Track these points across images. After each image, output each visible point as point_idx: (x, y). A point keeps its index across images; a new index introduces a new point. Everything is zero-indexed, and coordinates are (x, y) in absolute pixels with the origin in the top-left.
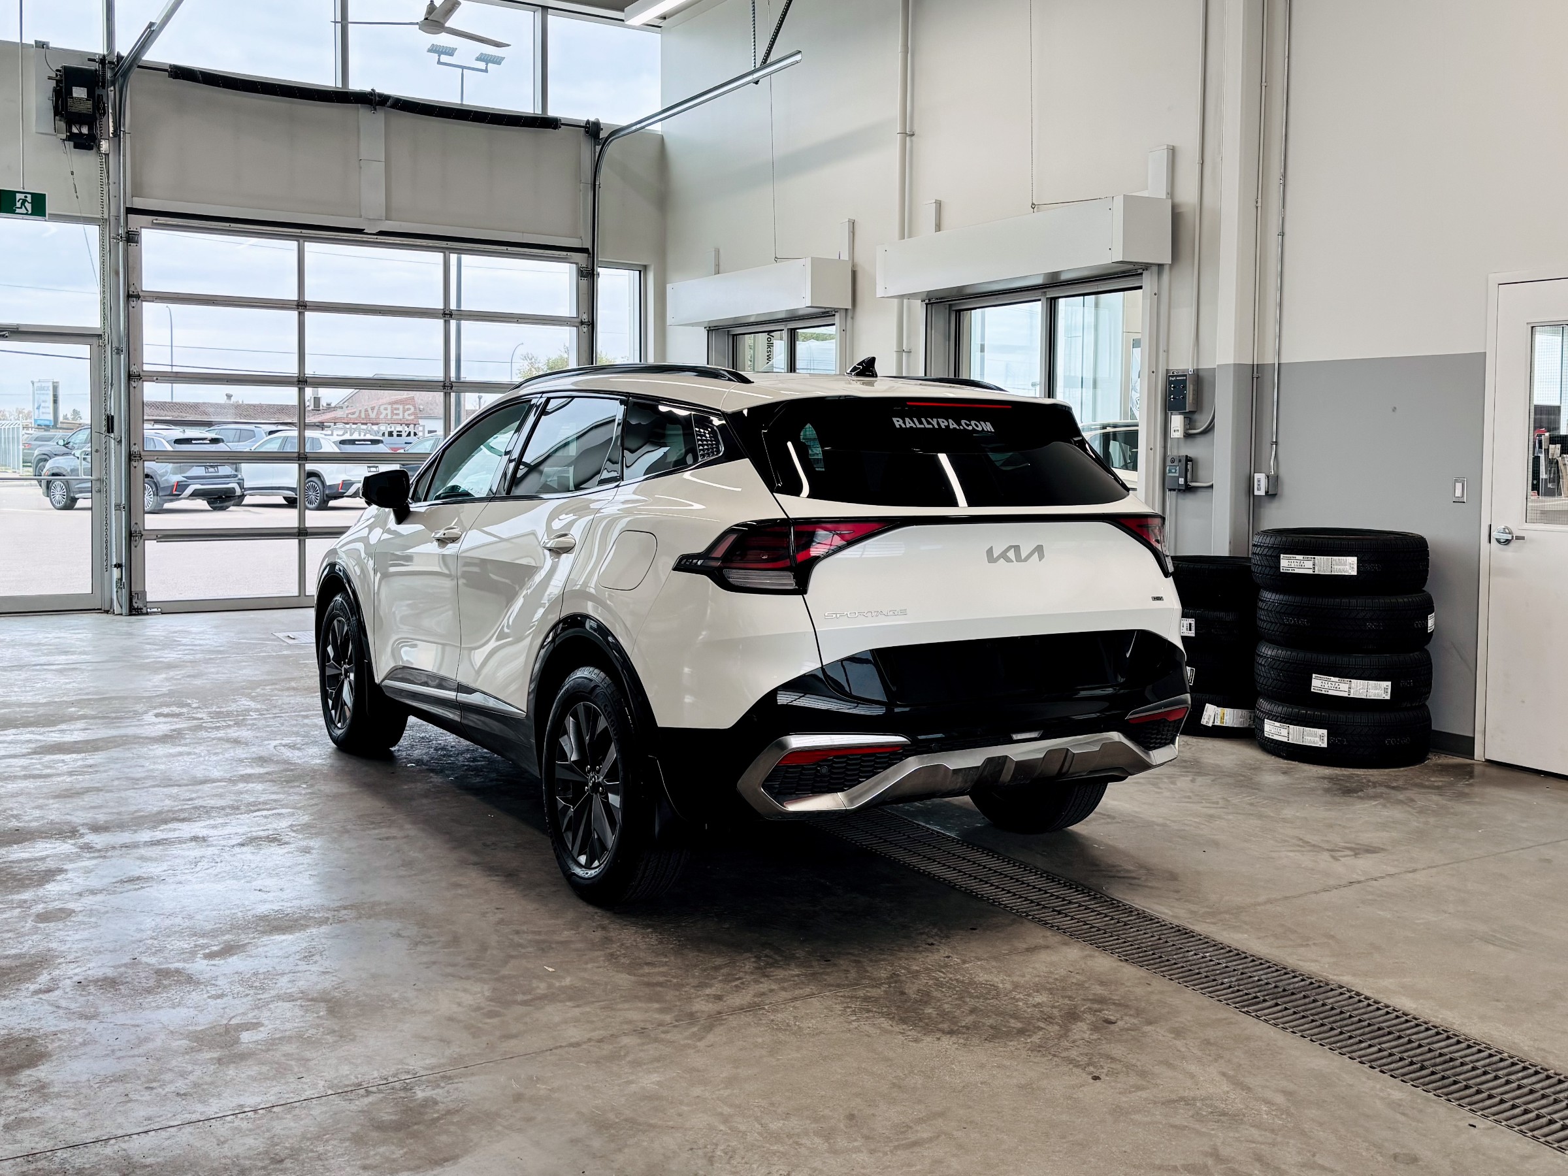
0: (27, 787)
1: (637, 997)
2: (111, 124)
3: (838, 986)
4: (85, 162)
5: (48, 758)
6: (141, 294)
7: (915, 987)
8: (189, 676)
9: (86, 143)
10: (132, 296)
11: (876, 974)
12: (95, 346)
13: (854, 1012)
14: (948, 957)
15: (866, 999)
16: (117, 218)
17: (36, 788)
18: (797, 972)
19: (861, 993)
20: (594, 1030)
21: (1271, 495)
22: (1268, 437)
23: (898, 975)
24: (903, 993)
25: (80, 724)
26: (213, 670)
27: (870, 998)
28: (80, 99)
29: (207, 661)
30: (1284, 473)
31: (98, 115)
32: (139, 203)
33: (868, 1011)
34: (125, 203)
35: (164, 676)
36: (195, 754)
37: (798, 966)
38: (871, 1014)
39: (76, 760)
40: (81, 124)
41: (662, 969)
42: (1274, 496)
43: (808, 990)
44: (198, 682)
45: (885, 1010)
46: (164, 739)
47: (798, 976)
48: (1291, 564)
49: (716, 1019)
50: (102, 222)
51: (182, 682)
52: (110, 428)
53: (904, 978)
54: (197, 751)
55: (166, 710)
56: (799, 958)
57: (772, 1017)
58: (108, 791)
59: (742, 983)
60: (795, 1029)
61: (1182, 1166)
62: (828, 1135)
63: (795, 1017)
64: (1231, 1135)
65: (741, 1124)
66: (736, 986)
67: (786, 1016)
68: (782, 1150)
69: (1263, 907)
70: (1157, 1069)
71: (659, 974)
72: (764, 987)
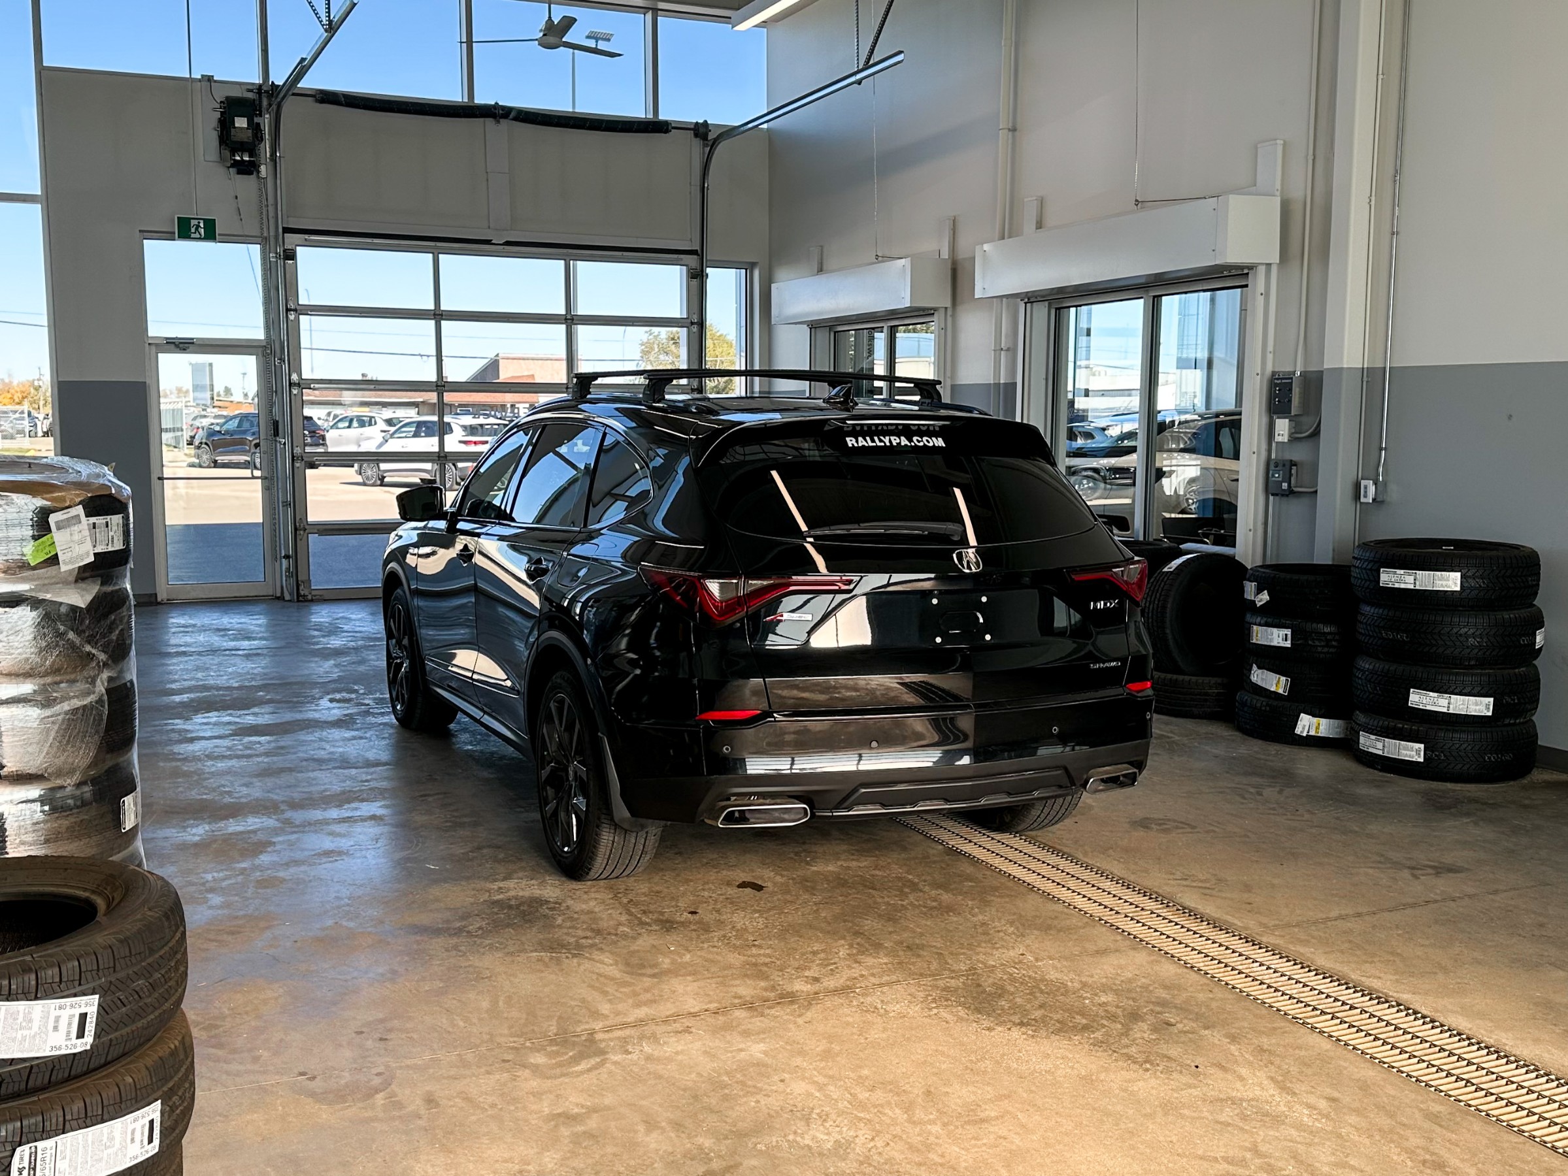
0: (233, 766)
1: (746, 976)
2: (268, 150)
5: (247, 739)
6: (297, 308)
8: (354, 663)
9: (247, 169)
10: (291, 310)
12: (260, 356)
13: (934, 1000)
14: (1022, 954)
15: (945, 989)
16: (276, 237)
17: (240, 768)
18: (885, 960)
19: (941, 983)
20: (710, 1002)
23: (975, 969)
25: (267, 708)
26: (373, 657)
27: (949, 988)
28: (242, 128)
29: (366, 647)
30: (1393, 480)
31: (256, 143)
32: (292, 223)
33: (947, 1000)
34: (280, 223)
35: (332, 662)
36: (366, 738)
37: (885, 954)
38: (949, 1003)
39: (269, 742)
40: (241, 151)
41: (768, 951)
44: (362, 668)
46: (339, 723)
48: (1393, 578)
49: (812, 999)
50: (262, 241)
51: (349, 668)
54: (368, 735)
55: (338, 696)
57: (862, 1000)
58: (299, 772)
59: (837, 968)
60: (882, 1011)
61: (1222, 1157)
62: (908, 1108)
63: (882, 1001)
64: (1271, 1133)
65: (834, 1091)
66: (831, 970)
67: (873, 999)
68: (867, 1117)
69: (1333, 922)
70: (1212, 1070)
71: (765, 955)
72: (856, 971)
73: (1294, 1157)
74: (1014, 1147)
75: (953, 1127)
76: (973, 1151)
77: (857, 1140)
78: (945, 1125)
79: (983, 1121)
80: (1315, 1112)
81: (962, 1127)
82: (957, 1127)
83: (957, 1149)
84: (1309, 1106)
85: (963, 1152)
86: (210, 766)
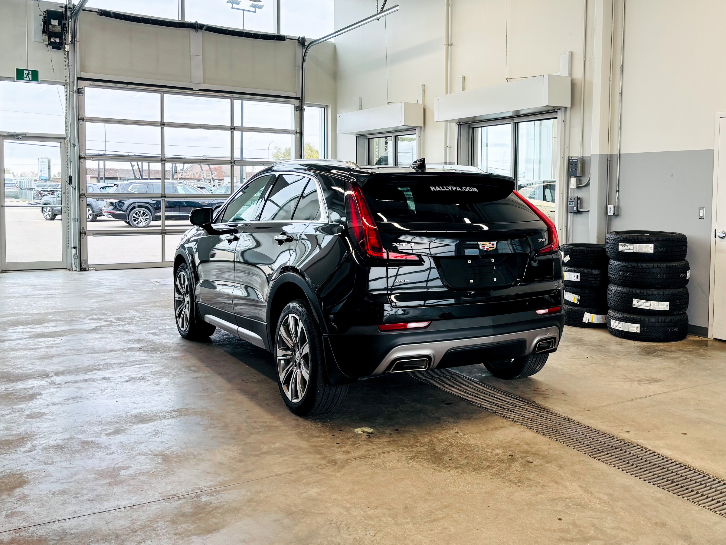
0: (26, 354)
1: (310, 452)
2: (70, 37)
3: (405, 446)
4: (57, 56)
5: (37, 340)
6: (85, 118)
7: (441, 447)
8: (107, 301)
9: (58, 46)
10: (81, 119)
11: (422, 441)
12: (63, 143)
13: (411, 459)
14: (457, 432)
15: (418, 452)
16: (73, 82)
17: (30, 355)
18: (386, 440)
19: (415, 450)
20: (289, 468)
21: (616, 215)
22: (615, 188)
23: (433, 441)
24: (434, 449)
25: (53, 324)
26: (119, 297)
27: (419, 452)
28: (55, 25)
29: (116, 293)
30: (621, 205)
31: (63, 33)
32: (83, 75)
33: (418, 458)
34: (77, 75)
35: (95, 300)
36: (107, 338)
37: (386, 437)
38: (419, 459)
39: (50, 341)
40: (56, 37)
41: (322, 439)
42: (617, 215)
43: (390, 449)
45: (426, 457)
46: (93, 331)
47: (386, 442)
48: (624, 247)
49: (346, 462)
50: (66, 84)
52: (70, 182)
53: (435, 442)
54: (108, 336)
55: (95, 317)
56: (387, 433)
57: (372, 461)
59: (360, 445)
60: (383, 467)
61: (558, 529)
62: (394, 516)
63: (383, 461)
64: (582, 514)
65: (354, 512)
66: (357, 447)
67: (379, 460)
68: (372, 523)
69: (605, 408)
70: (550, 484)
71: (321, 441)
72: (370, 447)
73: (594, 526)
74: (451, 533)
75: (419, 525)
76: (429, 537)
77: (366, 537)
78: (414, 524)
79: (434, 520)
80: (602, 502)
81: (424, 524)
82: (421, 525)
83: (420, 537)
84: (599, 499)
85: (424, 538)
86: (12, 354)
